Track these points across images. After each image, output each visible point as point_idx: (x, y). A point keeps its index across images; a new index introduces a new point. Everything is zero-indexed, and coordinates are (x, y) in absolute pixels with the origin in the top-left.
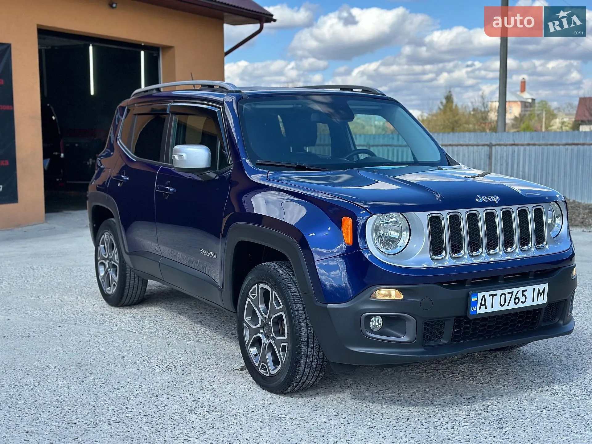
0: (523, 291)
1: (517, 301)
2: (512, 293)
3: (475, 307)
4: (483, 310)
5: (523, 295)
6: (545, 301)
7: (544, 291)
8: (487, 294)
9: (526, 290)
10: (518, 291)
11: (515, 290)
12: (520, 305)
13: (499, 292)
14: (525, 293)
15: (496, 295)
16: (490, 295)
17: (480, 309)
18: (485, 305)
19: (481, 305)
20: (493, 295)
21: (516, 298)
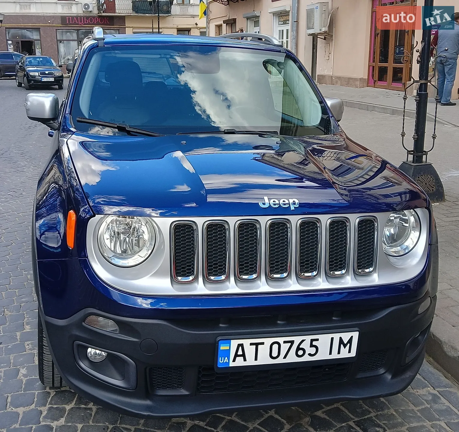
0: (312, 341)
1: (300, 353)
2: (292, 342)
3: (226, 358)
4: (239, 362)
5: (312, 346)
6: (353, 354)
7: (350, 341)
8: (246, 342)
9: (317, 340)
10: (303, 341)
11: (297, 340)
12: (306, 358)
13: (268, 341)
14: (314, 343)
15: (263, 343)
16: (251, 344)
17: (234, 361)
18: (243, 355)
19: (236, 355)
20: (257, 345)
21: (298, 349)
